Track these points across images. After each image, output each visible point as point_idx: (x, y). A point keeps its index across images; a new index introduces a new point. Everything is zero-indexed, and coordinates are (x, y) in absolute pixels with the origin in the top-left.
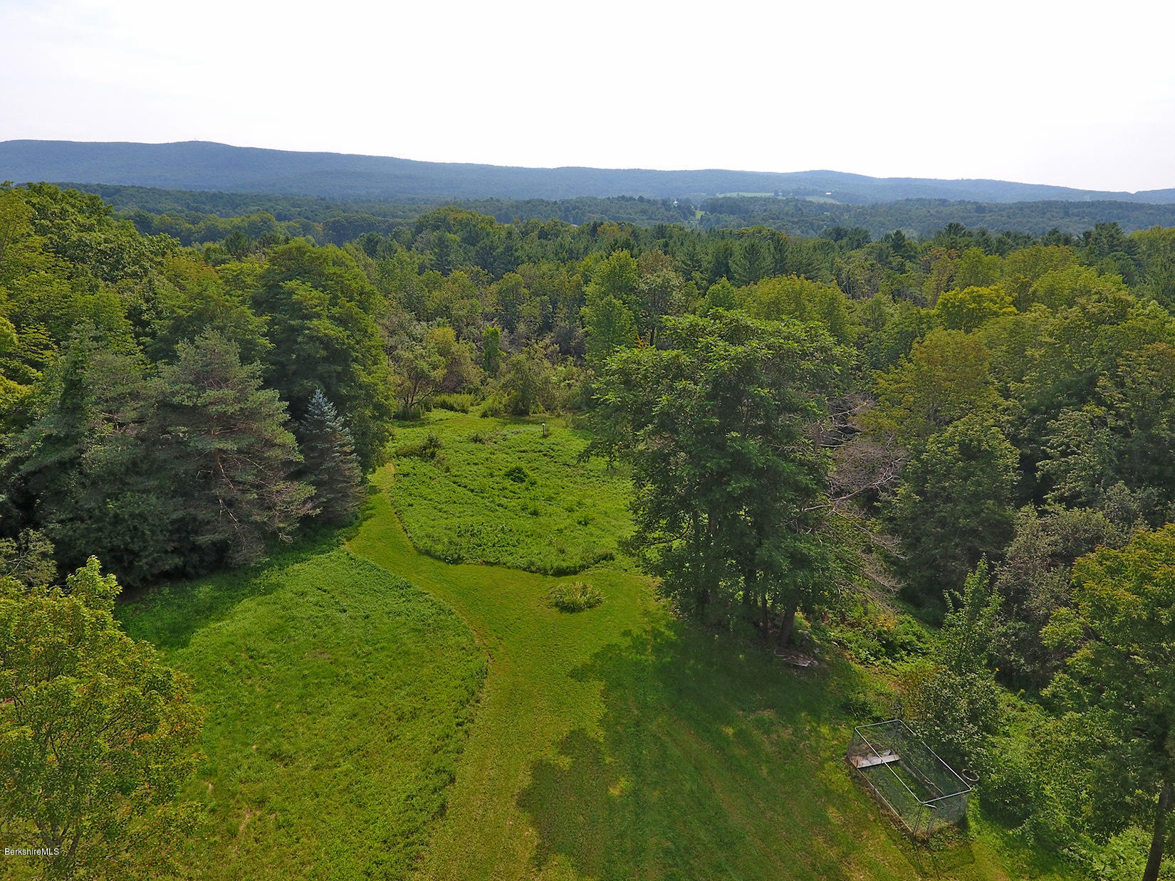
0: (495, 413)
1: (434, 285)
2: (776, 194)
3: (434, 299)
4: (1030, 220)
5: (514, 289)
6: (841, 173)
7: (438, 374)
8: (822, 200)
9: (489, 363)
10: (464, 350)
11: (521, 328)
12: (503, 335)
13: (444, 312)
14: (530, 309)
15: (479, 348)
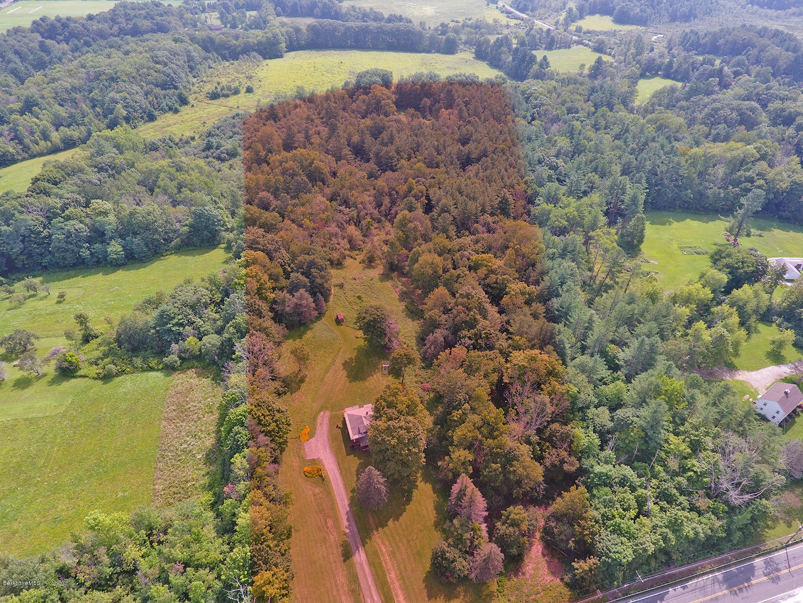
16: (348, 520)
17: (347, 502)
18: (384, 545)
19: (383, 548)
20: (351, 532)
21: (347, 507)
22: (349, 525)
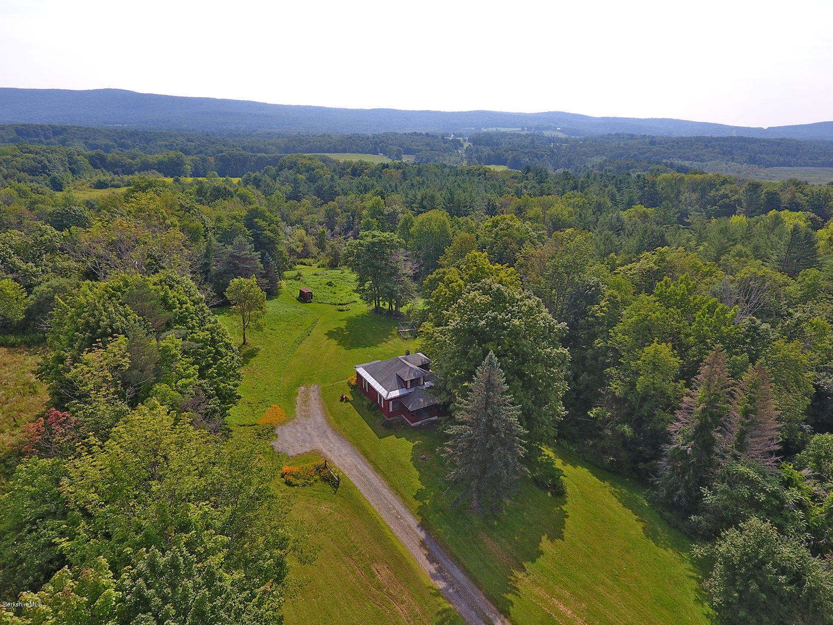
0: (323, 266)
1: (294, 208)
2: (523, 129)
3: (295, 215)
4: (681, 151)
5: (333, 210)
6: (569, 114)
7: (299, 250)
8: (554, 134)
9: (321, 246)
10: (310, 240)
11: (337, 229)
12: (328, 233)
13: (300, 221)
14: (341, 219)
15: (316, 239)
16: (431, 559)
17: (412, 521)
18: (559, 598)
19: (562, 608)
20: (451, 585)
21: (418, 531)
22: (439, 570)
